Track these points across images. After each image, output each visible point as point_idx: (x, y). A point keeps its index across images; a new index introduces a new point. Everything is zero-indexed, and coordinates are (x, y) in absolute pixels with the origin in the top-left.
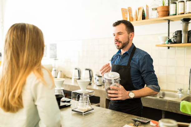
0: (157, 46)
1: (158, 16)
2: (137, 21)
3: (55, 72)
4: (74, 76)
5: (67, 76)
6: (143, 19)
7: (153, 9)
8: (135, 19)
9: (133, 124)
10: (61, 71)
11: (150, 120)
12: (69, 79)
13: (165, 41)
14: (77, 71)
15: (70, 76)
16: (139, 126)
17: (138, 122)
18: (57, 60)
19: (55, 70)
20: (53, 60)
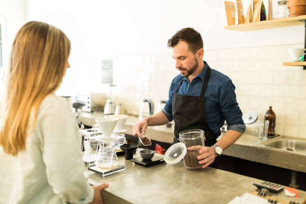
0: (286, 64)
1: (289, 14)
2: (251, 23)
3: (110, 105)
4: (143, 113)
5: (129, 112)
6: (261, 20)
7: (279, 3)
8: (247, 20)
9: (258, 193)
10: (120, 104)
11: (283, 187)
12: (134, 117)
13: (300, 56)
14: (147, 104)
15: (134, 113)
16: (267, 196)
17: (266, 190)
18: (113, 87)
19: (111, 103)
20: (107, 86)
